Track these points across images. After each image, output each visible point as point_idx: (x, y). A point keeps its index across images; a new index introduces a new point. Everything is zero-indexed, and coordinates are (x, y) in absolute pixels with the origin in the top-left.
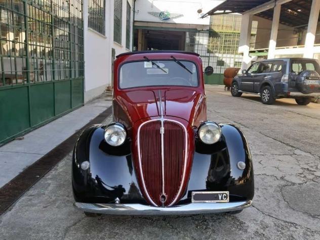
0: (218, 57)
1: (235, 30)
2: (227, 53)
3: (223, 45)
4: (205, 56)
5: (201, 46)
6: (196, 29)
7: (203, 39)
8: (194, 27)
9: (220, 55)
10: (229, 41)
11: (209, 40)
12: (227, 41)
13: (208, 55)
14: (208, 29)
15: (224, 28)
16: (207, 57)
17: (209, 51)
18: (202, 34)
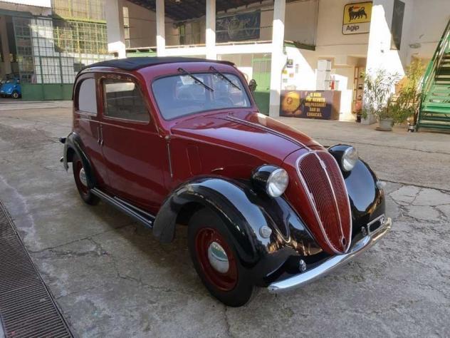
0: (73, 58)
1: (91, 18)
2: (87, 53)
3: (78, 41)
4: (54, 57)
5: (43, 41)
6: (29, 13)
7: (44, 30)
8: (25, 10)
9: (76, 56)
10: (86, 34)
11: (54, 32)
12: (83, 34)
13: (57, 54)
14: (50, 13)
15: (75, 14)
16: (56, 57)
17: (57, 49)
18: (41, 21)
